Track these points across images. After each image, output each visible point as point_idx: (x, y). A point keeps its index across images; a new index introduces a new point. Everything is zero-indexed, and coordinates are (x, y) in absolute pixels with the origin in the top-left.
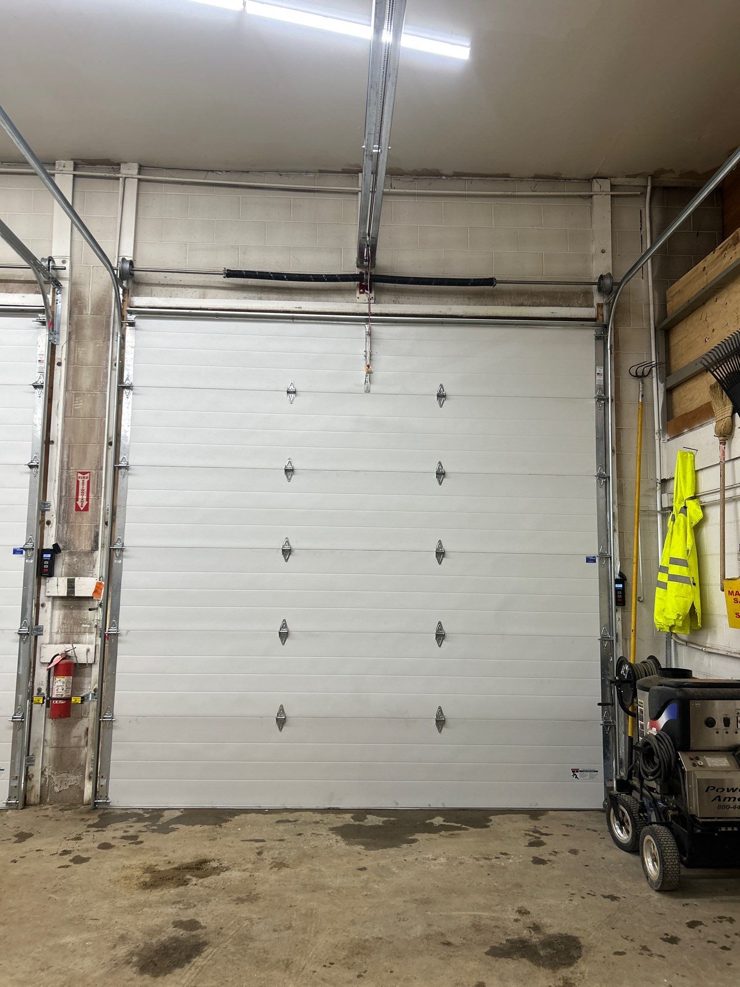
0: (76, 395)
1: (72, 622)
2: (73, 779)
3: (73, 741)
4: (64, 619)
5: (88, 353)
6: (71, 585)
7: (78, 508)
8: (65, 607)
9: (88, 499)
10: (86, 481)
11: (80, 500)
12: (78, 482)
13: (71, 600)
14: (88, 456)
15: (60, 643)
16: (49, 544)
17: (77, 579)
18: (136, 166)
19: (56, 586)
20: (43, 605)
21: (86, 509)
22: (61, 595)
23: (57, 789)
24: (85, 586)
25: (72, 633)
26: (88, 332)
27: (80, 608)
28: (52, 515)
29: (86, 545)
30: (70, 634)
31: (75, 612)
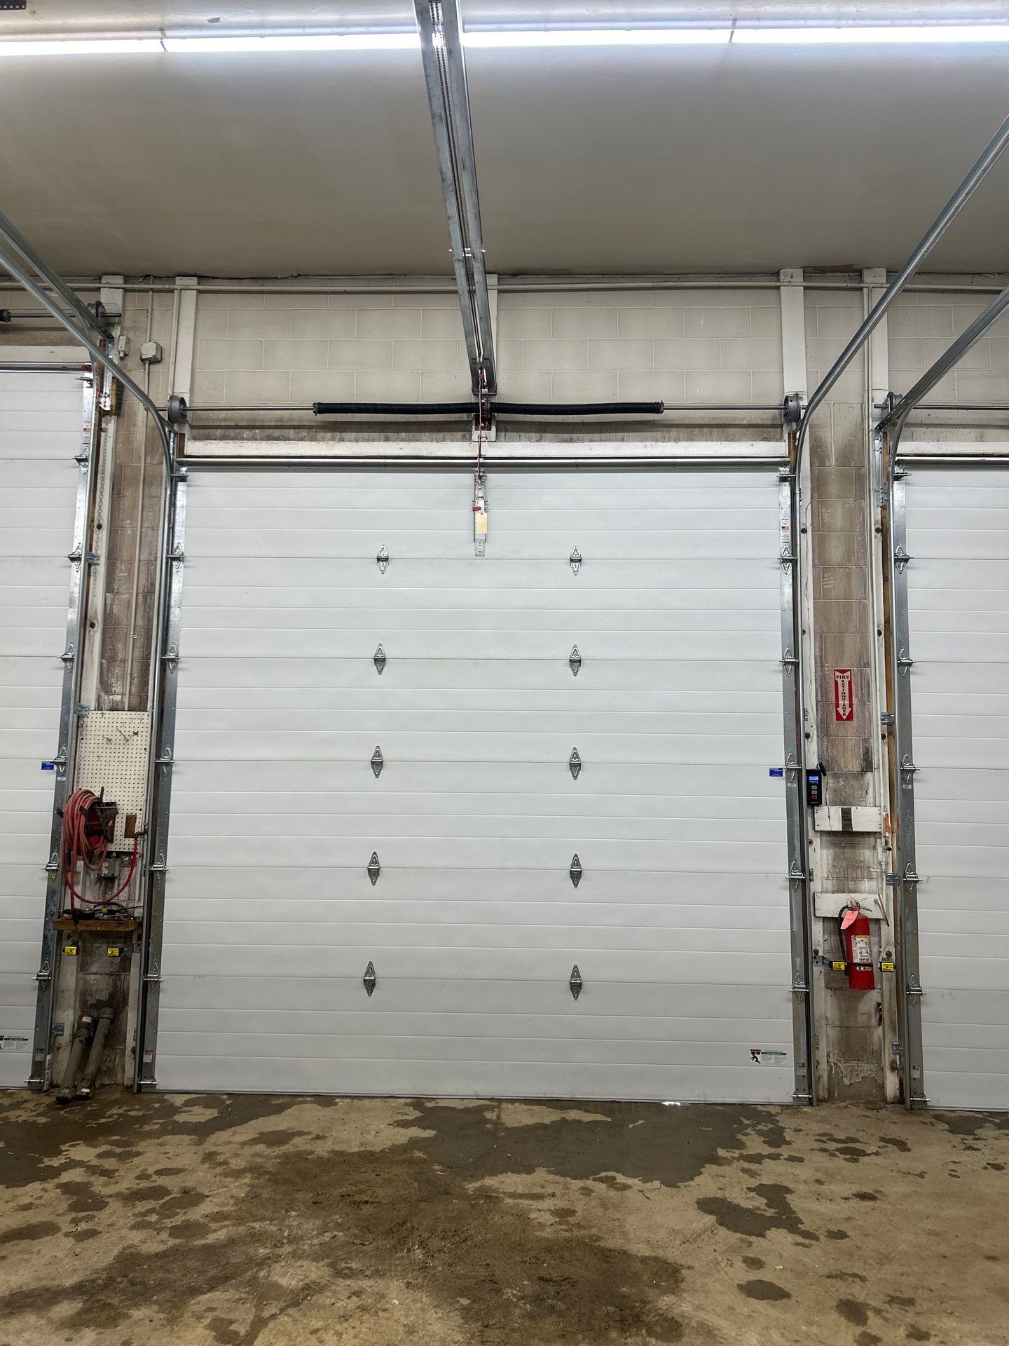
0: (825, 571)
1: (845, 865)
2: (867, 1069)
3: (861, 1019)
4: (834, 860)
5: (837, 515)
6: (846, 817)
7: (839, 717)
8: (834, 845)
9: (851, 705)
10: (846, 681)
11: (841, 707)
12: (836, 683)
13: (847, 837)
14: (846, 649)
15: (833, 892)
17: (853, 809)
18: (884, 271)
19: (828, 817)
20: (811, 842)
21: (850, 717)
22: (834, 829)
23: (846, 1081)
24: (868, 817)
26: (833, 489)
28: (811, 725)
30: (845, 880)
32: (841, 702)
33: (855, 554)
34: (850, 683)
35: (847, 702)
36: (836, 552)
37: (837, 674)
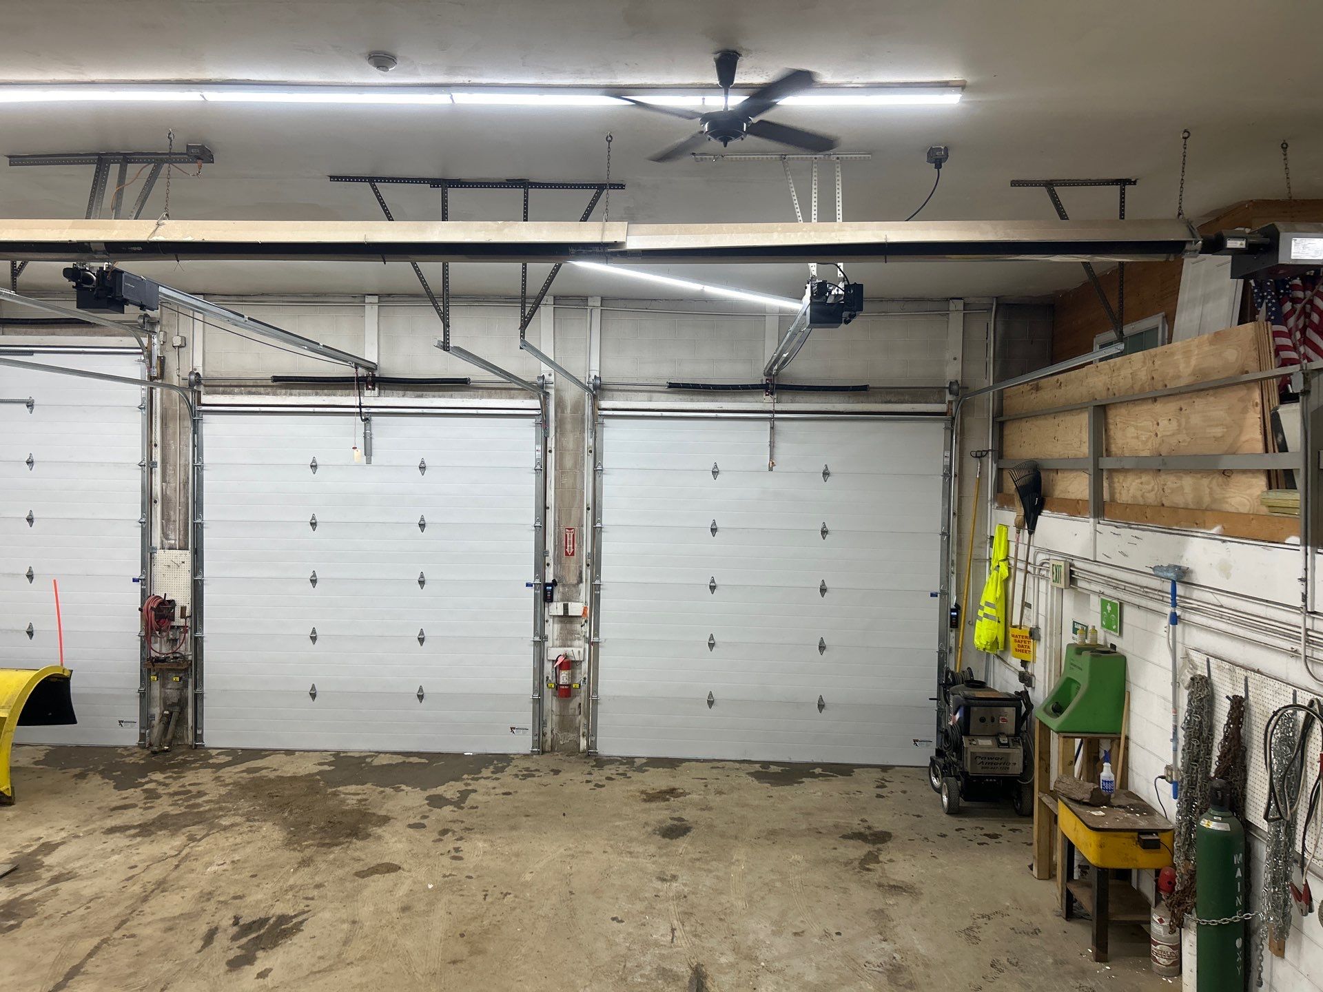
0: (562, 473)
1: (566, 632)
2: (572, 736)
3: (571, 712)
4: (561, 630)
5: (570, 442)
6: (566, 608)
7: (567, 554)
8: (561, 622)
9: (573, 548)
10: (572, 535)
11: (568, 548)
12: (566, 535)
13: (566, 618)
14: (572, 517)
15: (560, 647)
16: (549, 579)
17: (569, 603)
18: (599, 299)
19: (556, 608)
20: (547, 621)
21: (573, 554)
22: (559, 614)
23: (561, 743)
24: (576, 609)
25: (567, 639)
26: (568, 427)
27: (571, 622)
28: (550, 559)
29: (574, 580)
30: (566, 641)
31: (568, 626)
32: (568, 546)
33: (578, 464)
34: (573, 535)
35: (571, 546)
36: (569, 463)
37: (567, 530)
